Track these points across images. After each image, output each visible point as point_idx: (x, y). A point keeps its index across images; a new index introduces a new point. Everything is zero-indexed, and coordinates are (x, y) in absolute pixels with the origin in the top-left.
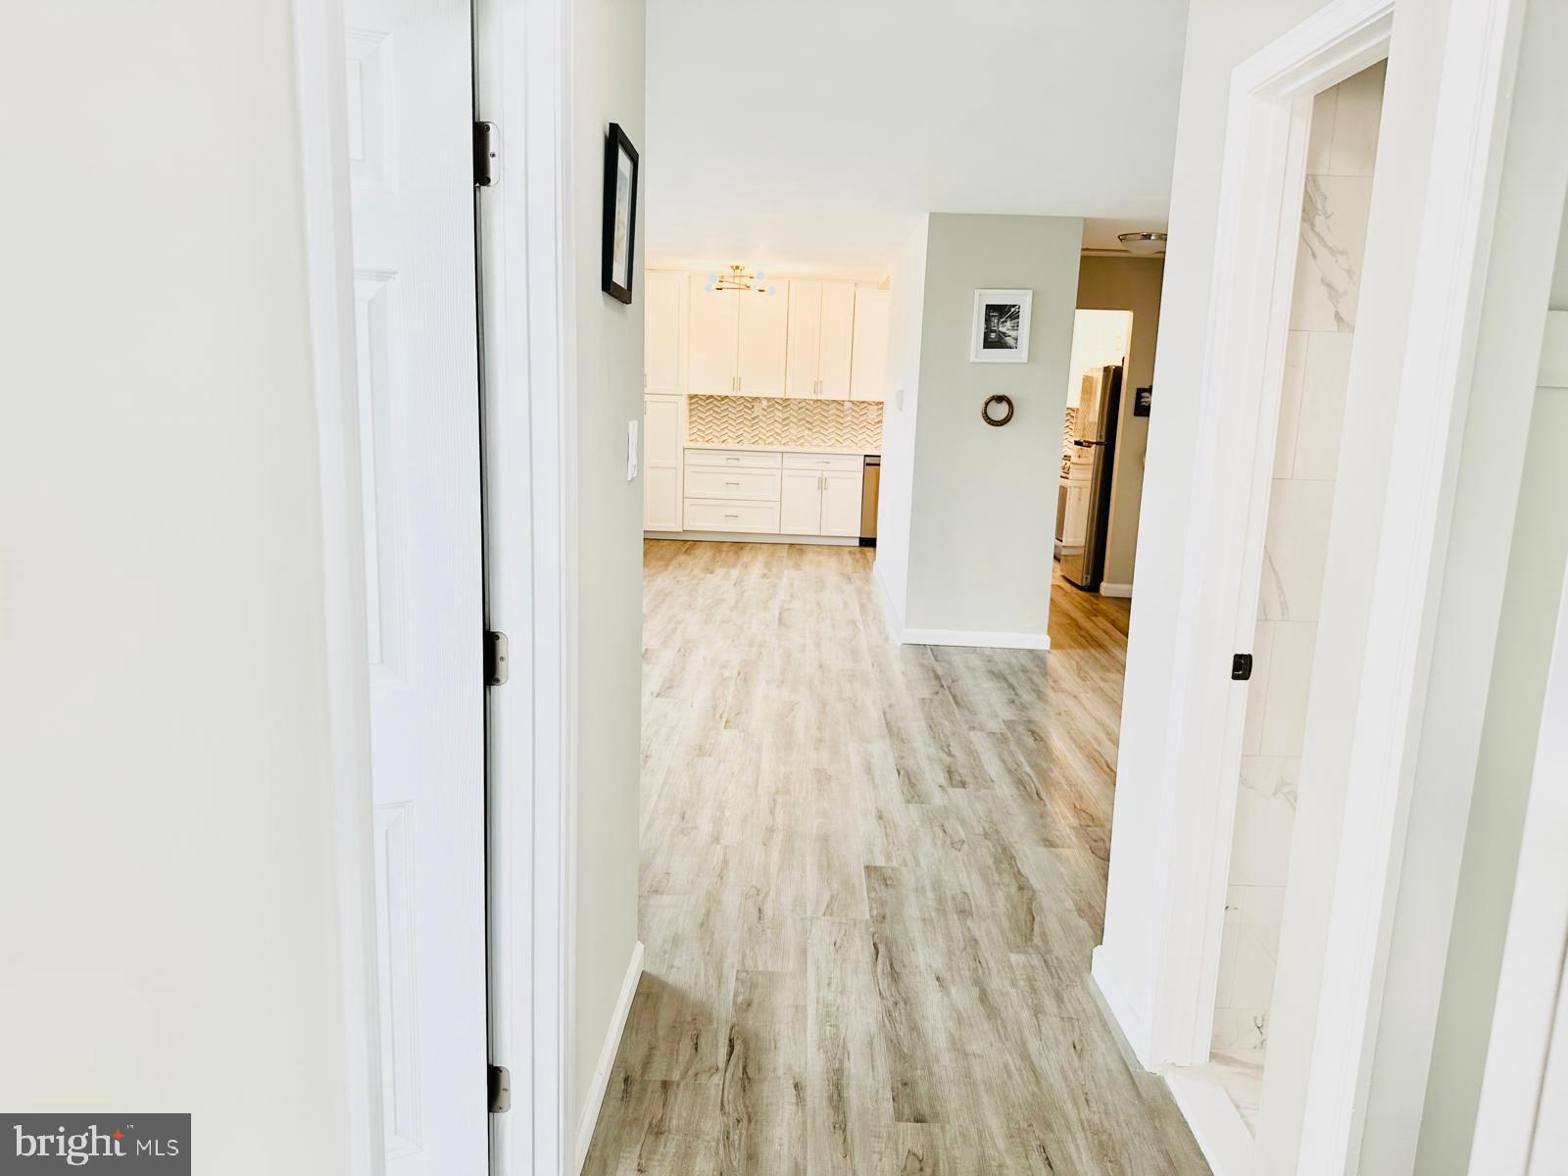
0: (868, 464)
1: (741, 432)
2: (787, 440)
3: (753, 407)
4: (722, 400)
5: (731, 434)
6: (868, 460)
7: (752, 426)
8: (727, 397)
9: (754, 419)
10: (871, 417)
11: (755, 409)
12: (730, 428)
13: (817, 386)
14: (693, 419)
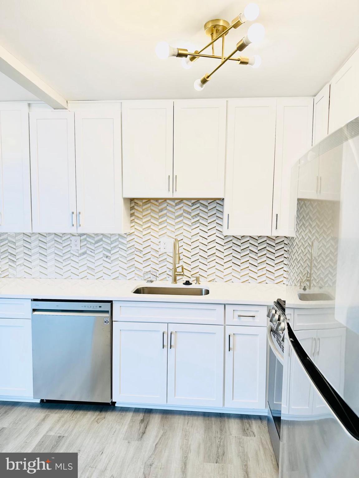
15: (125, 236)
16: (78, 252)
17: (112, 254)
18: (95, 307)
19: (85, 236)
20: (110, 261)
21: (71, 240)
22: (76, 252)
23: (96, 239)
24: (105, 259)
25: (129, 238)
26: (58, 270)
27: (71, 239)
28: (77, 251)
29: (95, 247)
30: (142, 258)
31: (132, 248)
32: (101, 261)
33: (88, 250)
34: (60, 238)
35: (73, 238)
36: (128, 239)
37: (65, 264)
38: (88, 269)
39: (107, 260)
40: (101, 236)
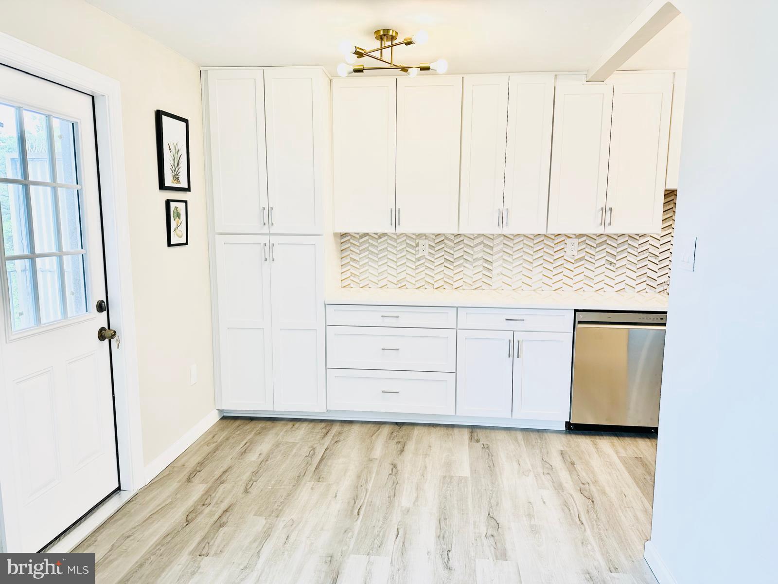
0: (580, 322)
1: (403, 275)
2: (460, 283)
3: (417, 245)
4: (380, 237)
5: (390, 278)
6: (581, 317)
7: (417, 268)
8: (385, 235)
9: (418, 260)
10: (569, 253)
11: (420, 248)
12: (390, 271)
13: (502, 216)
14: (345, 261)
15: (637, 237)
16: (574, 258)
17: (618, 260)
18: (655, 319)
19: (584, 238)
20: (614, 269)
21: (566, 244)
22: (571, 258)
23: (599, 241)
24: (607, 266)
25: (642, 240)
26: (546, 280)
27: (566, 242)
28: (573, 256)
29: (596, 251)
30: (657, 264)
31: (645, 252)
32: (603, 269)
33: (587, 256)
34: (551, 240)
35: (568, 241)
36: (640, 242)
37: (555, 272)
38: (586, 279)
39: (611, 267)
40: (605, 238)
